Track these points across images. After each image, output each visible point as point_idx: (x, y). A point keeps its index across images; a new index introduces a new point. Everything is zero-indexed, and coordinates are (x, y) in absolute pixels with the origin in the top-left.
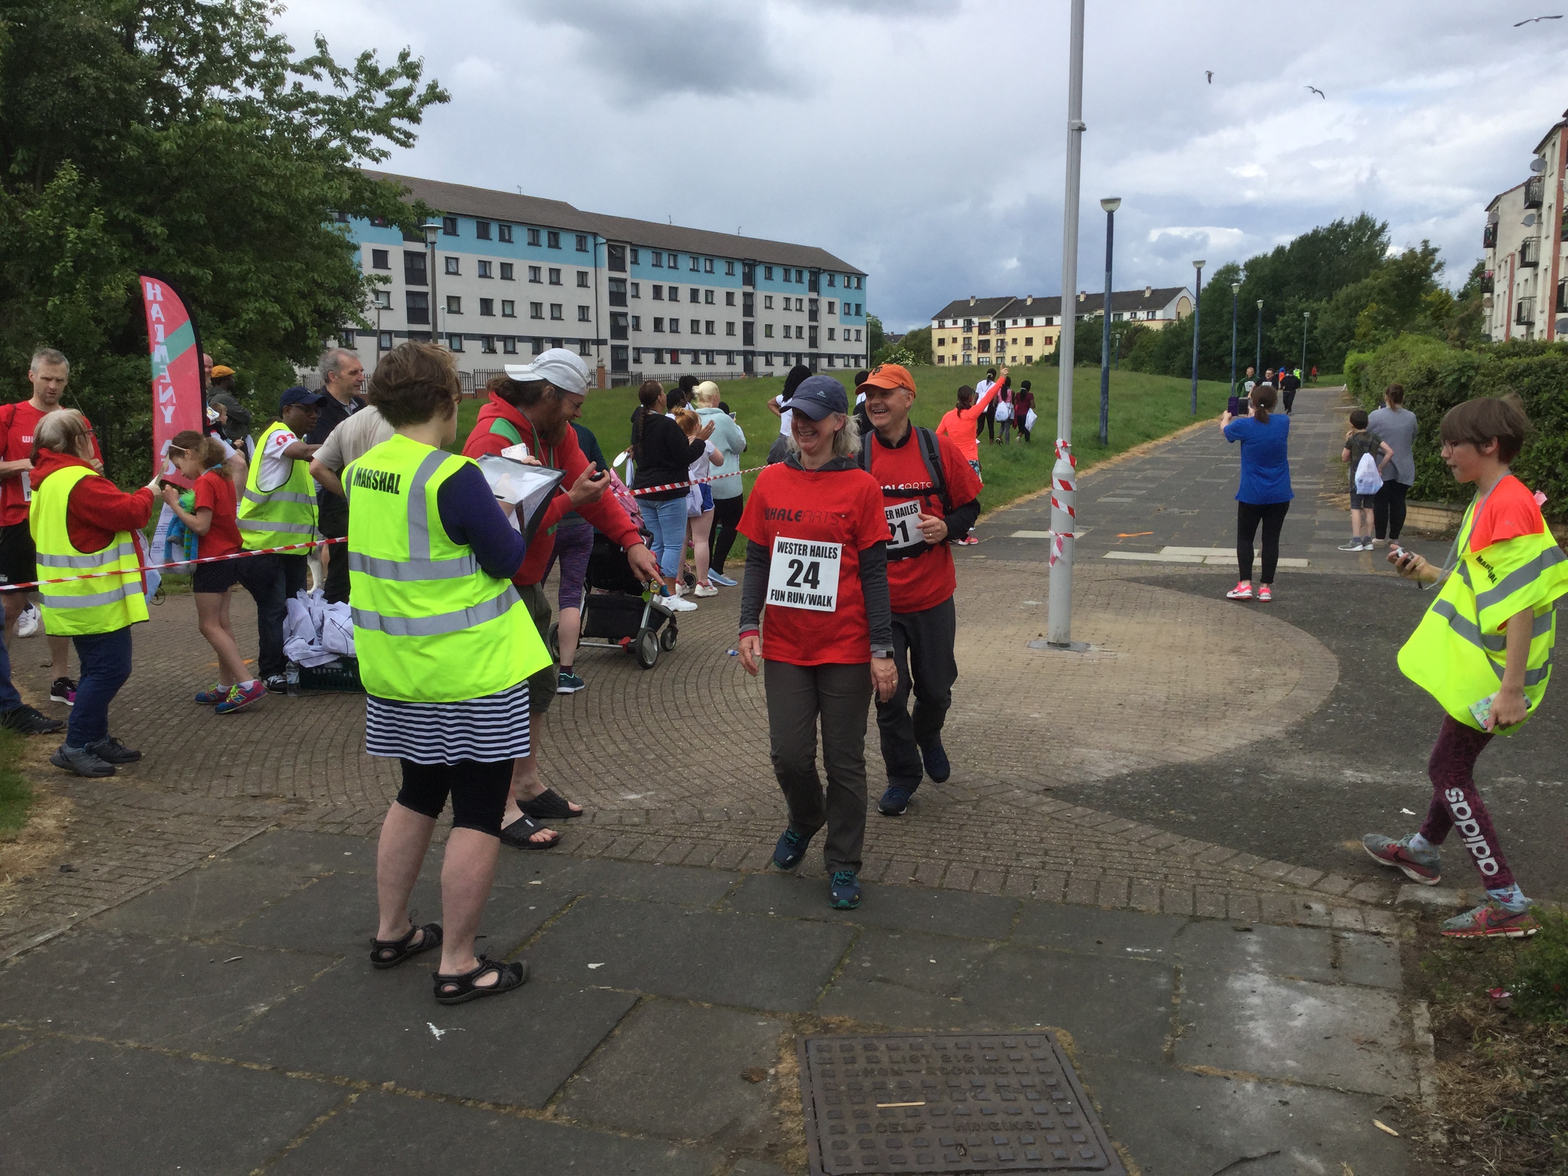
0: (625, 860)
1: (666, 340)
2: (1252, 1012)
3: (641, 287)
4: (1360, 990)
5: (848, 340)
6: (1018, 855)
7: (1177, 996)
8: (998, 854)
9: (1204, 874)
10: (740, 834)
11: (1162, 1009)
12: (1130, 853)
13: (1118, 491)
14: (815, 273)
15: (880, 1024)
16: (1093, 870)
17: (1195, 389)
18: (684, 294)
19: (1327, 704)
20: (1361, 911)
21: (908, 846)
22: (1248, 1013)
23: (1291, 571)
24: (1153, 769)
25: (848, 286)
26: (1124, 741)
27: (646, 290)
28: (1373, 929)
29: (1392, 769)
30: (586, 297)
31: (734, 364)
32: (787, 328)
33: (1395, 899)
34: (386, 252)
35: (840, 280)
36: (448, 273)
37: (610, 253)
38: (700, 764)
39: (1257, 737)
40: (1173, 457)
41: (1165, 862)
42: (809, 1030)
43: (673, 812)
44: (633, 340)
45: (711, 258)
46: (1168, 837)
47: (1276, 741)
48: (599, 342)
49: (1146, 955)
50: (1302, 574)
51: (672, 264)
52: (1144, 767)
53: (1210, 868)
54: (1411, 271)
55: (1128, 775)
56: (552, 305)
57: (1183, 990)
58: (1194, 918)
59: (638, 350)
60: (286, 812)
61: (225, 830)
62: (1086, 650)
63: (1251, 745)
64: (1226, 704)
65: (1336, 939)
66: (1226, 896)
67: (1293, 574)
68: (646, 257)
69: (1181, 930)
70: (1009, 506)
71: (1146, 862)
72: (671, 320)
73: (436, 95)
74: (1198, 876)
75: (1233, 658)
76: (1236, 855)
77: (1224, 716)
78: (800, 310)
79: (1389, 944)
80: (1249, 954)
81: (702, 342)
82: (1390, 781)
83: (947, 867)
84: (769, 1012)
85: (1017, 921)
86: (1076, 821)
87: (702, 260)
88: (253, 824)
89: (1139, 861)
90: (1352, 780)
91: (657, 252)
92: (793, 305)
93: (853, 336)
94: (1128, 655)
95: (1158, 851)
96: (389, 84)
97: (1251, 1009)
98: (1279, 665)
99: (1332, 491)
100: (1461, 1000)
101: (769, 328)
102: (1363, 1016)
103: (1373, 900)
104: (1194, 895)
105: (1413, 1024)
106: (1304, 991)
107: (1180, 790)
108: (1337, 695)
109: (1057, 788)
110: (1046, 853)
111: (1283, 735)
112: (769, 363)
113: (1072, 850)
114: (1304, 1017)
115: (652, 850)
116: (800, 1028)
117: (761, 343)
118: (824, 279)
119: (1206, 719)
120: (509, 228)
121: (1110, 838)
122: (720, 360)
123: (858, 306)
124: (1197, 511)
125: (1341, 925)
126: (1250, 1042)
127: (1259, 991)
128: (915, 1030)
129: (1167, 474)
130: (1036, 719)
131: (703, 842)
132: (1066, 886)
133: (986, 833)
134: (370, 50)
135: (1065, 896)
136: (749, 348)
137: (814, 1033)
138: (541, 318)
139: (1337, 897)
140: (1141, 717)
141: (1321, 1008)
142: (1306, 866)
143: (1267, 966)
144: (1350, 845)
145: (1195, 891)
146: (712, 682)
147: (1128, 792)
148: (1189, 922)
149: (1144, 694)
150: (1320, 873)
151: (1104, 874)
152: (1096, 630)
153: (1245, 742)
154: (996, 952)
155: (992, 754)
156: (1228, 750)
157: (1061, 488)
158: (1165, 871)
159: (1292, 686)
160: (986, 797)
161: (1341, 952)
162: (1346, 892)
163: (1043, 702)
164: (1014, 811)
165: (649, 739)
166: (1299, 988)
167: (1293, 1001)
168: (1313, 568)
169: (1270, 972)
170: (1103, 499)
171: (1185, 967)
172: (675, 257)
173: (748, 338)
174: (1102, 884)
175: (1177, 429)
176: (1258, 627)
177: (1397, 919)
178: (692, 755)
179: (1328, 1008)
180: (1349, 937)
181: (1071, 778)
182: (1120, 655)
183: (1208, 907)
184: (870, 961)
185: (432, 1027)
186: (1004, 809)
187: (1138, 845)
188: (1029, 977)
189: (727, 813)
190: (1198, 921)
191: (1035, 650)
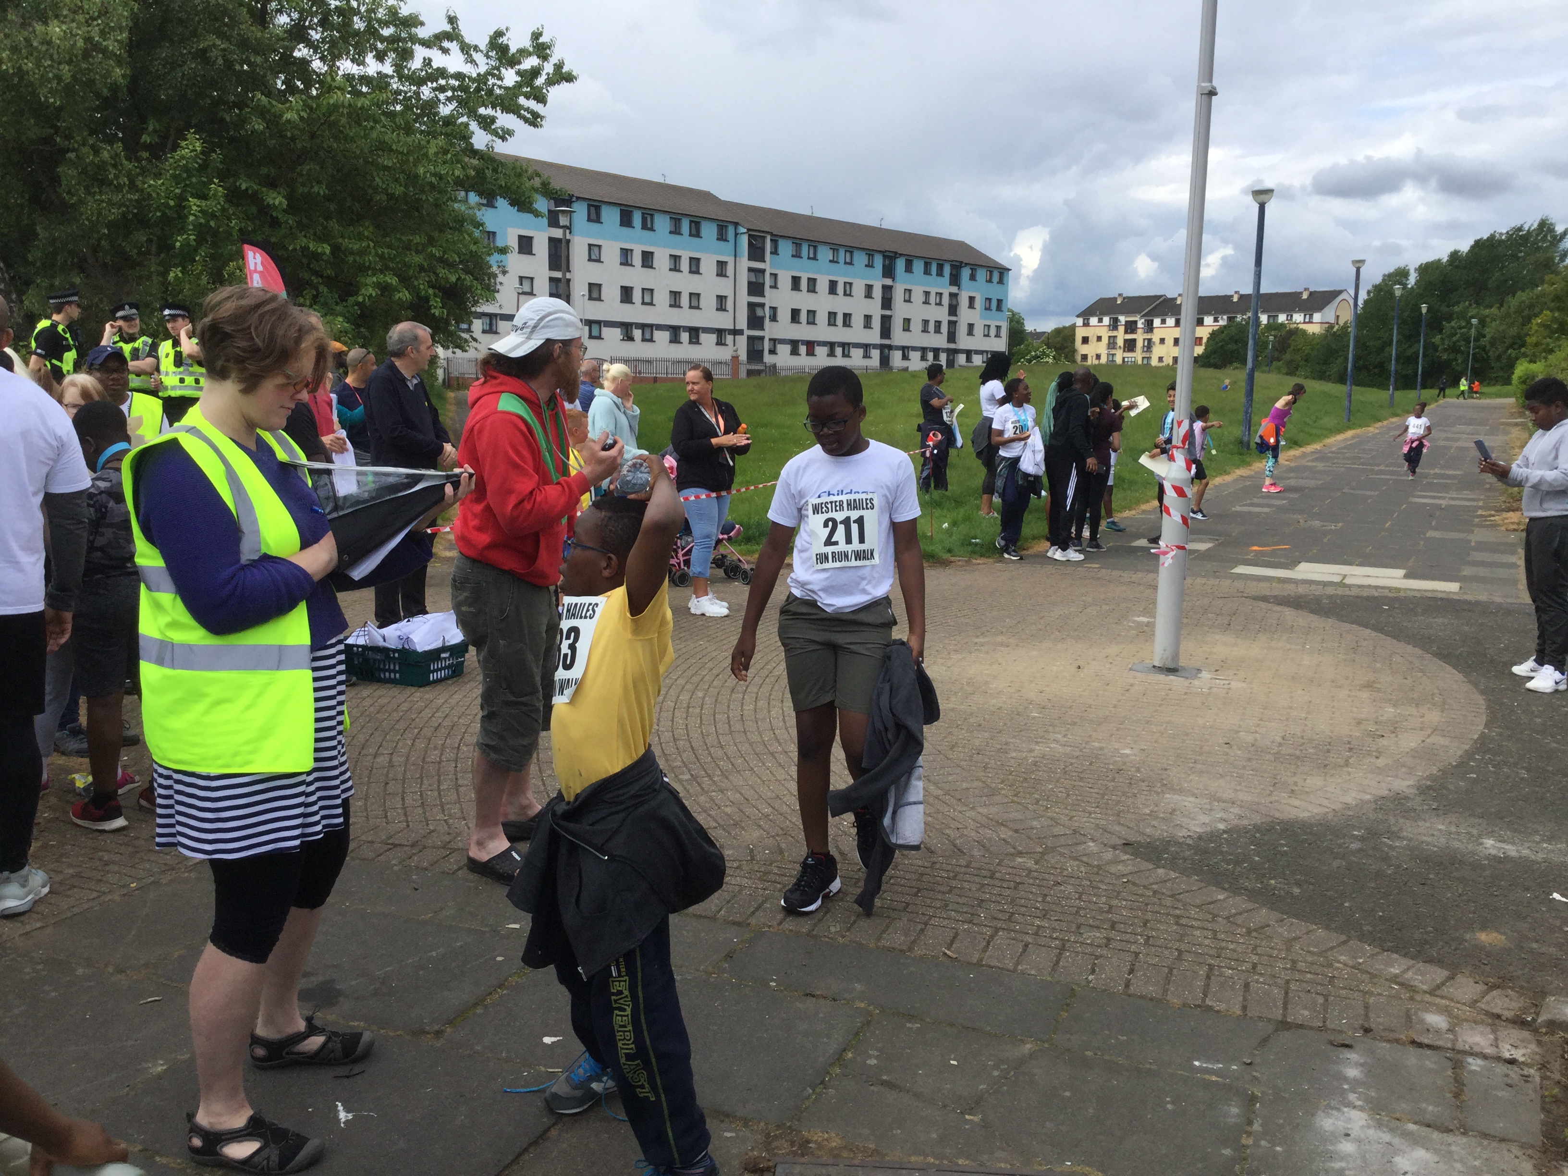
1: (803, 332)
2: (1343, 1164)
3: (780, 278)
4: (1485, 1142)
5: (987, 335)
6: (1079, 927)
7: (1249, 1134)
8: (1056, 925)
9: (1301, 965)
10: (760, 879)
11: (1227, 1152)
12: (1215, 932)
13: (1255, 500)
15: (872, 1146)
16: (1166, 952)
17: (1350, 396)
18: (823, 285)
19: (1469, 755)
20: (1494, 1032)
21: (950, 907)
22: (1337, 1165)
23: (1440, 595)
24: (1255, 826)
25: (990, 281)
26: (1225, 788)
27: (785, 281)
28: (1507, 1055)
29: (1543, 841)
30: (724, 287)
31: (870, 357)
32: (926, 322)
33: (1538, 1014)
34: (530, 239)
35: (981, 274)
36: (590, 260)
37: (750, 244)
38: (737, 789)
39: (1385, 793)
40: (1320, 466)
41: (1255, 948)
42: (783, 1147)
44: (770, 331)
45: (850, 250)
46: (1264, 914)
47: (1407, 798)
48: (736, 332)
49: (1217, 1072)
50: (1452, 600)
51: (811, 256)
52: (1245, 822)
53: (1309, 959)
55: (1225, 832)
56: (691, 294)
57: (1256, 1127)
58: (1284, 1025)
59: (774, 341)
62: (1195, 677)
63: (1375, 802)
64: (1351, 749)
65: (1458, 1066)
66: (1326, 997)
67: (1442, 599)
68: (785, 248)
69: (1265, 1041)
70: (1133, 512)
71: (1232, 947)
72: (808, 311)
73: (562, 76)
74: (1294, 968)
75: (1365, 695)
76: (1344, 943)
77: (1347, 764)
78: (939, 304)
79: (1526, 1078)
80: (1346, 1079)
81: (839, 334)
82: (1540, 856)
83: (992, 937)
85: (1065, 1015)
86: (1155, 887)
87: (842, 253)
89: (1224, 944)
90: (1493, 852)
91: (797, 243)
92: (933, 299)
93: (993, 332)
94: (1244, 685)
95: (1249, 932)
96: (519, 63)
97: (1341, 1159)
98: (1417, 705)
99: (1492, 508)
101: (907, 321)
103: (1509, 1014)
104: (1287, 993)
106: (1415, 1141)
107: (1286, 852)
108: (1482, 744)
109: (1140, 844)
110: (1113, 928)
111: (1415, 791)
112: (905, 357)
113: (1145, 925)
116: (773, 1145)
117: (899, 337)
118: (966, 273)
119: (1326, 766)
120: (652, 215)
121: (1192, 912)
122: (857, 354)
123: (999, 302)
124: (1341, 525)
125: (1467, 1047)
127: (1354, 1134)
128: (913, 1159)
129: (1311, 483)
130: (1127, 755)
132: (1131, 971)
133: (1046, 895)
134: (503, 28)
135: (1127, 986)
136: (886, 342)
137: (788, 1154)
138: (680, 307)
139: (1464, 1008)
140: (1249, 760)
141: (1434, 1165)
142: (1429, 961)
143: (1368, 1100)
144: (1484, 937)
145: (1288, 988)
146: (774, 693)
147: (1222, 853)
148: (1276, 1031)
149: (1256, 732)
150: (1446, 973)
151: (1179, 958)
152: (1211, 653)
153: (1368, 797)
154: (1032, 1055)
155: (1068, 795)
156: (1347, 807)
157: (1174, 495)
158: (1255, 958)
159: (1429, 731)
160: (1054, 849)
161: (1464, 1085)
162: (1476, 1001)
163: (1138, 736)
164: (1083, 869)
165: (688, 756)
166: (1406, 1135)
167: (1397, 1152)
168: (1465, 593)
169: (1371, 1109)
170: (1238, 508)
171: (1263, 1093)
172: (815, 247)
173: (886, 332)
174: (1175, 971)
175: (1327, 437)
176: (1396, 658)
177: (1539, 1043)
178: (730, 777)
179: (1442, 1166)
180: (1475, 1064)
181: (1156, 830)
182: (1234, 685)
183: (1302, 1012)
184: (877, 1058)
185: (340, 1108)
186: (1071, 866)
187: (1225, 922)
188: (1067, 1094)
189: (752, 850)
190: (1288, 1029)
191: (1138, 674)
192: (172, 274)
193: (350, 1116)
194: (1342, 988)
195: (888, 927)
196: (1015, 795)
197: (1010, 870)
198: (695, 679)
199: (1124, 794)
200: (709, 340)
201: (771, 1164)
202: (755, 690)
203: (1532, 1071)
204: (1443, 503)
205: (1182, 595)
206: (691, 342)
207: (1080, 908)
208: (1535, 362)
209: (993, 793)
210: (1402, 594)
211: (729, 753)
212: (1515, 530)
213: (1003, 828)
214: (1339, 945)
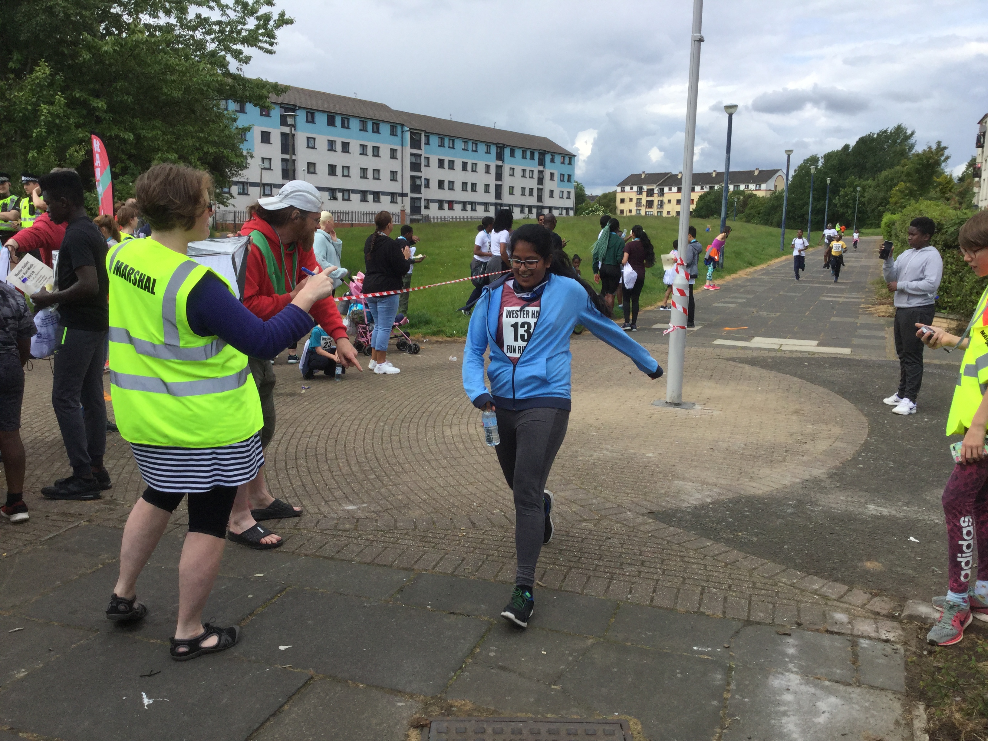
0: (332, 558)
1: (445, 195)
2: (786, 708)
3: (431, 160)
4: (872, 691)
5: (562, 198)
6: (621, 564)
7: (728, 691)
8: (607, 564)
9: (759, 585)
10: (420, 541)
11: (715, 703)
12: (705, 566)
13: (727, 300)
14: (542, 154)
15: (493, 708)
16: (675, 579)
17: (783, 234)
18: (458, 165)
19: (858, 453)
20: (876, 623)
22: (782, 709)
23: (839, 356)
24: (729, 499)
25: (563, 163)
26: (710, 476)
27: (434, 162)
28: (884, 637)
29: (904, 505)
30: (395, 165)
31: (488, 210)
32: (523, 189)
33: (902, 611)
34: (269, 133)
35: (558, 159)
36: (308, 147)
37: (411, 138)
38: (405, 483)
39: (807, 477)
40: (766, 278)
41: (730, 575)
42: (435, 711)
43: (376, 521)
44: (425, 194)
45: (475, 142)
46: (735, 554)
47: (821, 481)
48: (403, 195)
49: (708, 653)
50: (846, 359)
51: (451, 146)
52: (723, 497)
53: (764, 581)
54: (928, 161)
55: (710, 503)
56: (374, 170)
57: (733, 686)
58: (748, 623)
59: (428, 201)
60: (96, 512)
61: (51, 524)
62: (691, 408)
63: (802, 483)
64: (787, 451)
65: (854, 644)
66: (774, 604)
67: (840, 358)
68: (435, 141)
69: (737, 632)
70: (653, 307)
71: (716, 574)
72: (449, 182)
73: (284, 21)
74: (754, 587)
75: (794, 418)
76: (784, 570)
77: (785, 461)
78: (532, 177)
79: (896, 651)
80: (786, 655)
81: (469, 196)
82: (902, 515)
83: (567, 572)
84: (408, 694)
85: (613, 620)
86: (669, 539)
87: (470, 144)
88: (71, 520)
89: (711, 573)
90: (874, 513)
91: (442, 138)
92: (528, 174)
93: (565, 195)
94: (721, 413)
95: (726, 565)
97: (785, 705)
98: (826, 423)
99: (869, 304)
100: (951, 705)
101: (512, 189)
102: (873, 716)
103: (884, 612)
104: (750, 603)
105: (912, 724)
106: (829, 692)
107: (748, 515)
108: (866, 447)
109: (659, 512)
110: (642, 564)
111: (826, 476)
113: (662, 562)
114: (826, 715)
115: (353, 551)
116: (429, 710)
117: (507, 198)
118: (548, 158)
119: (772, 461)
120: (348, 119)
121: (691, 554)
122: (480, 209)
123: (569, 176)
124: (778, 314)
125: (860, 633)
126: (782, 735)
127: (792, 689)
128: (519, 715)
129: (761, 289)
130: (650, 457)
131: (391, 546)
132: (654, 591)
133: (601, 546)
135: (652, 600)
136: (499, 201)
137: (439, 715)
138: (367, 178)
139: (858, 609)
140: (725, 459)
141: (840, 707)
142: (836, 581)
143: (801, 667)
144: (869, 565)
145: (751, 599)
146: (429, 422)
147: (709, 517)
148: (744, 626)
149: (729, 441)
150: (846, 588)
151: (684, 582)
152: (701, 393)
153: (798, 480)
154: (592, 646)
155: (615, 483)
156: (785, 486)
157: (679, 295)
158: (730, 582)
159: (834, 439)
160: (606, 516)
161: (858, 656)
162: (865, 605)
163: (657, 445)
164: (623, 529)
165: (374, 463)
166: (824, 688)
167: (819, 699)
168: (854, 355)
169: (802, 673)
170: (716, 305)
171: (736, 665)
172: (453, 141)
173: (498, 195)
174: (681, 591)
175: (771, 260)
176: (813, 395)
177: (903, 629)
178: (401, 477)
179: (846, 707)
180: (864, 643)
181: (669, 504)
182: (716, 413)
183: (759, 614)
184: (495, 651)
185: (144, 696)
186: (616, 527)
187: (711, 559)
188: (615, 670)
189: (415, 523)
190: (751, 625)
191: (656, 407)
192: (30, 155)
193: (151, 701)
194: (784, 599)
195: (502, 568)
196: (582, 484)
197: (579, 531)
198: (379, 414)
199: (649, 481)
200: (385, 200)
201: (428, 722)
202: (417, 421)
203: (899, 646)
204: (841, 300)
205: (683, 358)
206: (374, 201)
207: (622, 553)
208: (895, 214)
209: (569, 482)
210: (816, 356)
211: (400, 461)
212: (883, 316)
213: (574, 505)
214: (781, 572)
